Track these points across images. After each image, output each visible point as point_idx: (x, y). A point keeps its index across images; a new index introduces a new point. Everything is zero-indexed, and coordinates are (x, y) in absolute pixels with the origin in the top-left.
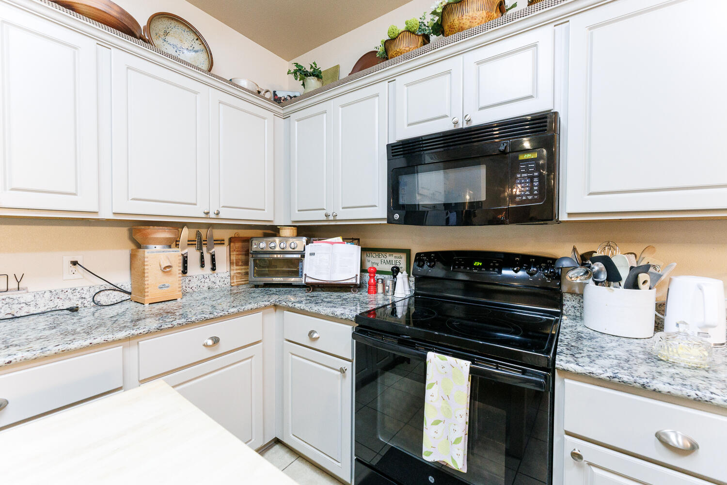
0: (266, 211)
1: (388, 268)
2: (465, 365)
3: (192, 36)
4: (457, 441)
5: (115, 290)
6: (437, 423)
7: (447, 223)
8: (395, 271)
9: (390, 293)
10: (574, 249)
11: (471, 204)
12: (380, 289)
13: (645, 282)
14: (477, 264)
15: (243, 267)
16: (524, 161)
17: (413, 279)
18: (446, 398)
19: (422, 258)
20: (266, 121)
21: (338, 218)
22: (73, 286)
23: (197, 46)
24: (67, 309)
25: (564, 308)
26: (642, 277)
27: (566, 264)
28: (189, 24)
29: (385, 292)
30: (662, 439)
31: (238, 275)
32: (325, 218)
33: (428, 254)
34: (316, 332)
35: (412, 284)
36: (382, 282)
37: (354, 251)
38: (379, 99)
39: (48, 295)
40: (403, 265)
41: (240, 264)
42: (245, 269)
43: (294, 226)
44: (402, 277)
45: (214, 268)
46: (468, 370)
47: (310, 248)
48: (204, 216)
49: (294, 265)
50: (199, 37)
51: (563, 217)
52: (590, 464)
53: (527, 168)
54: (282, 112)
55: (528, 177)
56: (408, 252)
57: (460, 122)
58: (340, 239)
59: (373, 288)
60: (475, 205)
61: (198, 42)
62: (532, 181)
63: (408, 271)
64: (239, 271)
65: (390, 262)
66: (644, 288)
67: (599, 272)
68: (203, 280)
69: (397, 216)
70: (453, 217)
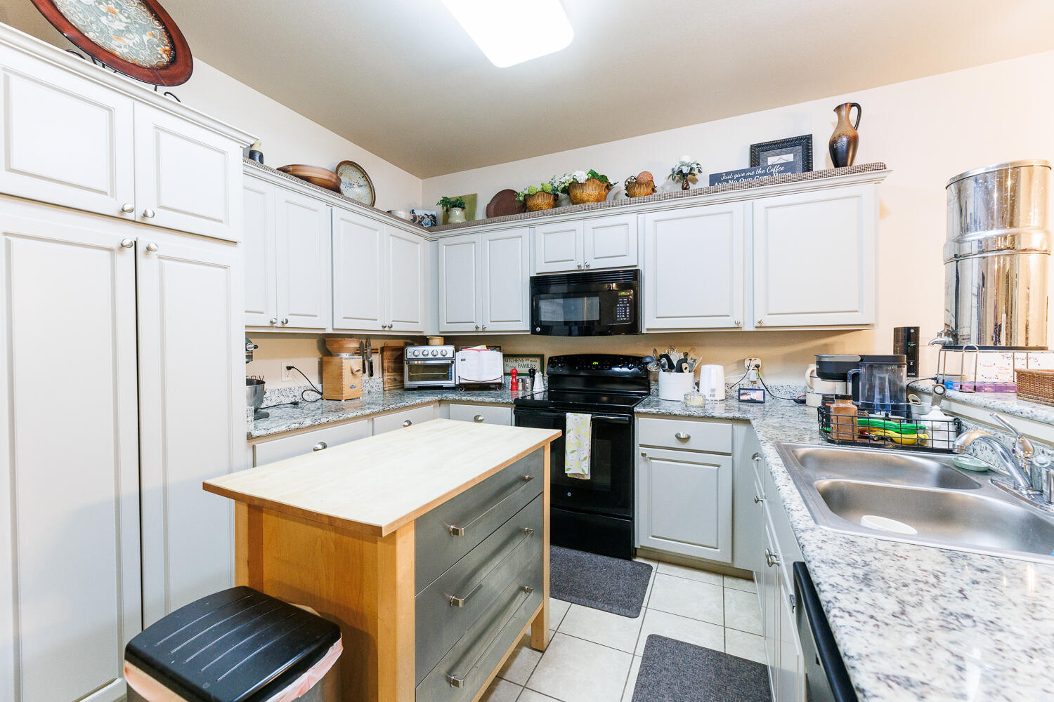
0: (419, 324)
1: (526, 370)
2: (588, 417)
3: (359, 175)
4: (585, 458)
5: (312, 390)
6: (573, 452)
7: (570, 334)
8: (532, 373)
9: (529, 390)
10: (655, 350)
11: (588, 322)
12: (520, 388)
13: (686, 368)
14: (595, 363)
15: (392, 374)
16: (621, 296)
17: (546, 377)
18: (578, 437)
19: (553, 361)
20: (419, 245)
21: (486, 330)
22: (290, 387)
23: (362, 182)
24: (291, 403)
25: (651, 391)
26: (684, 365)
27: (648, 360)
28: (358, 165)
29: (524, 388)
30: (678, 437)
31: (389, 381)
32: (475, 330)
33: (558, 358)
34: (479, 416)
35: (546, 382)
36: (522, 381)
37: (497, 356)
38: (522, 241)
39: (277, 392)
40: (537, 366)
41: (390, 371)
42: (394, 375)
43: (442, 336)
44: (538, 375)
45: (371, 375)
46: (590, 419)
47: (459, 355)
48: (382, 329)
49: (444, 369)
50: (364, 174)
51: (644, 331)
52: (651, 458)
53: (623, 301)
54: (430, 236)
55: (624, 306)
56: (541, 357)
57: (582, 266)
58: (484, 347)
59: (514, 386)
60: (590, 323)
61: (364, 179)
62: (626, 310)
63: (542, 371)
64: (389, 377)
65: (526, 365)
66: (686, 372)
67: (665, 364)
68: (365, 384)
69: (538, 329)
70: (575, 329)
